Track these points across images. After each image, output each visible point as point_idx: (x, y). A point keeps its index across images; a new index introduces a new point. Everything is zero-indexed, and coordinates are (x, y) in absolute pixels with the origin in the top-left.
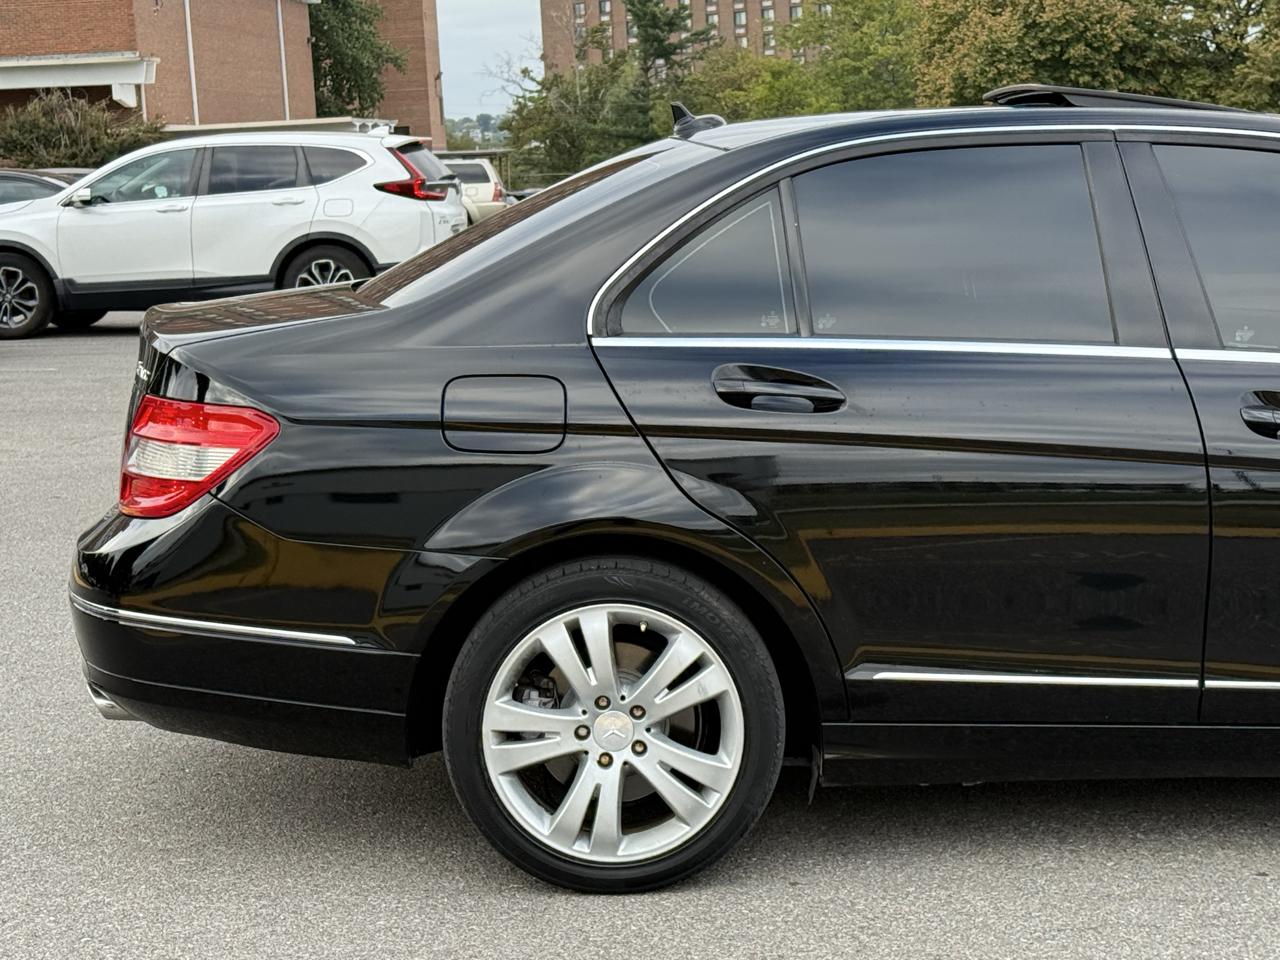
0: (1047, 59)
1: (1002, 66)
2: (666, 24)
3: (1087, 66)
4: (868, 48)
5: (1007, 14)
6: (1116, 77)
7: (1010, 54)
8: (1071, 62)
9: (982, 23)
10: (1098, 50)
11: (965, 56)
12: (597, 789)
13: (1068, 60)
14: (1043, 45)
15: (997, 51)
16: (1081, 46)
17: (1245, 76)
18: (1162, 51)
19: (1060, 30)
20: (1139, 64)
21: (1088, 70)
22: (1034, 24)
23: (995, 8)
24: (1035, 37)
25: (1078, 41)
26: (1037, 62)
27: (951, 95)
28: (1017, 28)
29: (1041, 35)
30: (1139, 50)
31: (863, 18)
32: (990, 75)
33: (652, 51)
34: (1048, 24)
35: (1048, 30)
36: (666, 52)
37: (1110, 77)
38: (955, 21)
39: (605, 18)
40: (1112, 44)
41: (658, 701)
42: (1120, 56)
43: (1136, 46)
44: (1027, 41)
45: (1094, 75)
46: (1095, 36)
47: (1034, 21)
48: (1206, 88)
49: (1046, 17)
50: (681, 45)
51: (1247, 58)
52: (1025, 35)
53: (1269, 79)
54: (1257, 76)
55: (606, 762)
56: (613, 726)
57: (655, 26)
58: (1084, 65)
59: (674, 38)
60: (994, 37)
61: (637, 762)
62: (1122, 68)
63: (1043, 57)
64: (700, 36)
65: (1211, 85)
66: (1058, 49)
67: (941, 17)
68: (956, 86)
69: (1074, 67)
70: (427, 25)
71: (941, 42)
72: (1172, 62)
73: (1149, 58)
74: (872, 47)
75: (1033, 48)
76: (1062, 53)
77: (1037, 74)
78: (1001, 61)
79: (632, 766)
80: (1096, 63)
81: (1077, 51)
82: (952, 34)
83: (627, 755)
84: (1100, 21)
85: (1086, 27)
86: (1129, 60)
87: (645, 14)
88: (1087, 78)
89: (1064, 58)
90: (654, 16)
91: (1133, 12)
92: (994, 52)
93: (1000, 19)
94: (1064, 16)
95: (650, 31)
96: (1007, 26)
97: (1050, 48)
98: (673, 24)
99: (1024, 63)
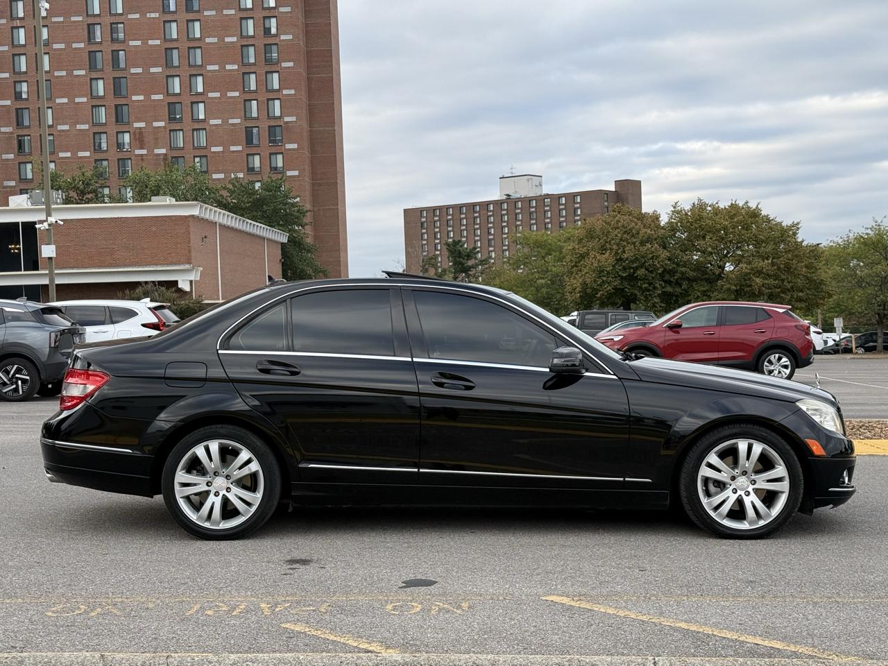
0: (627, 276)
1: (605, 279)
2: (465, 256)
3: (647, 279)
4: (547, 269)
5: (607, 254)
6: (660, 285)
7: (608, 273)
8: (639, 277)
9: (595, 257)
10: (651, 272)
11: (587, 273)
12: (213, 503)
13: (638, 276)
14: (624, 269)
15: (602, 271)
16: (643, 270)
17: (722, 286)
18: (683, 273)
19: (633, 262)
20: (672, 279)
21: (647, 281)
22: (621, 259)
23: (602, 251)
24: (621, 265)
25: (642, 268)
26: (622, 278)
27: (580, 292)
28: (612, 260)
29: (624, 264)
30: (672, 272)
31: (546, 254)
32: (599, 283)
33: (458, 269)
34: (627, 259)
35: (627, 262)
36: (466, 270)
37: (657, 285)
38: (582, 257)
39: (438, 253)
40: (658, 269)
41: (235, 473)
42: (662, 275)
43: (670, 270)
44: (617, 267)
45: (650, 284)
46: (649, 265)
47: (620, 257)
48: (705, 291)
49: (626, 256)
50: (473, 267)
51: (723, 278)
52: (616, 264)
53: (734, 288)
54: (728, 286)
55: (217, 494)
56: (220, 482)
57: (460, 257)
58: (644, 279)
59: (470, 263)
60: (600, 264)
61: (227, 494)
62: (664, 281)
63: (624, 275)
64: (483, 262)
65: (707, 290)
66: (632, 271)
67: (576, 255)
68: (583, 288)
69: (640, 280)
70: (342, 254)
71: (577, 267)
72: (688, 279)
73: (678, 275)
74: (549, 268)
75: (620, 270)
76: (634, 273)
77: (622, 282)
78: (604, 276)
79: (226, 496)
80: (650, 278)
81: (641, 272)
82: (581, 263)
83: (224, 492)
84: (652, 258)
85: (645, 261)
86: (667, 277)
87: (455, 251)
88: (646, 285)
89: (635, 275)
90: (460, 252)
91: (668, 254)
92: (600, 272)
93: (604, 256)
94: (634, 255)
95: (458, 259)
96: (607, 259)
97: (628, 270)
98: (470, 255)
99: (615, 277)
